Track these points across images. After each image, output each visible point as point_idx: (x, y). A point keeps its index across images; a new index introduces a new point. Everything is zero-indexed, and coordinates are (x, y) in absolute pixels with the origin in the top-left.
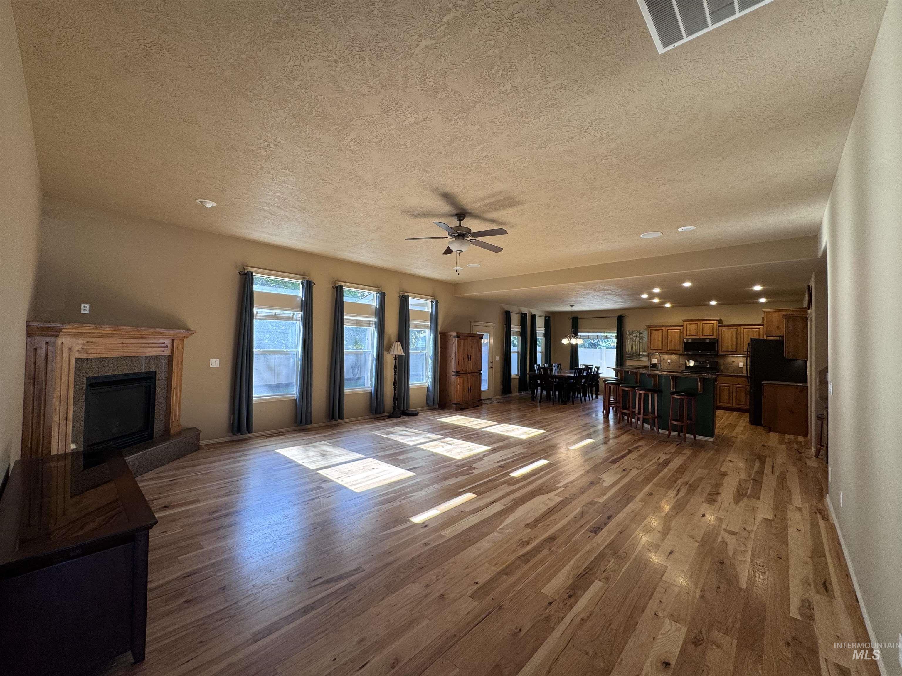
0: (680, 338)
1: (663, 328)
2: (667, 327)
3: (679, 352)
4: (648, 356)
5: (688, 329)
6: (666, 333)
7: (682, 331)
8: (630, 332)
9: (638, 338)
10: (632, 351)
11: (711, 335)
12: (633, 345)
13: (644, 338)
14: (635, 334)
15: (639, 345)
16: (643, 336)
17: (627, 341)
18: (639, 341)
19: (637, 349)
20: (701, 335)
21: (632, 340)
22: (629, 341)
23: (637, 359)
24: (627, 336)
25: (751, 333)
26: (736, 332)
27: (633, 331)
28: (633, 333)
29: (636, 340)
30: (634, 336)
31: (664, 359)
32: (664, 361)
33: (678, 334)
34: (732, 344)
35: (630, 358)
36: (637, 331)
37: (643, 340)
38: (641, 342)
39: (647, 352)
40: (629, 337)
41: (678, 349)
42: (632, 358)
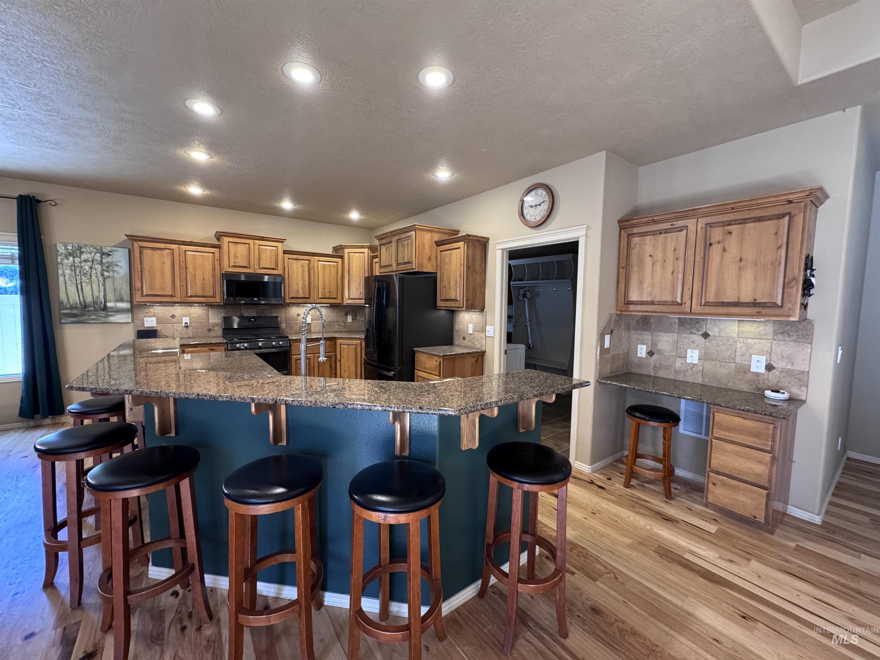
0: (214, 270)
1: (174, 246)
2: (184, 243)
3: (211, 300)
4: (131, 310)
5: (232, 252)
6: (182, 259)
7: (217, 255)
8: (70, 248)
9: (98, 267)
10: (82, 300)
11: (273, 269)
12: (83, 284)
13: (117, 265)
14: (89, 255)
15: (104, 285)
16: (115, 260)
17: (60, 272)
18: (102, 275)
19: (96, 293)
20: (257, 267)
21: (78, 272)
22: (68, 272)
23: (99, 320)
24: (59, 260)
25: (327, 269)
26: (309, 265)
27: (81, 247)
28: (81, 253)
29: (94, 271)
30: (86, 261)
31: (173, 316)
32: (174, 320)
33: (211, 261)
34: (304, 285)
35: (74, 319)
36: (95, 248)
37: (114, 271)
38: (108, 277)
39: (127, 301)
40: (66, 261)
41: (211, 294)
42: (82, 319)
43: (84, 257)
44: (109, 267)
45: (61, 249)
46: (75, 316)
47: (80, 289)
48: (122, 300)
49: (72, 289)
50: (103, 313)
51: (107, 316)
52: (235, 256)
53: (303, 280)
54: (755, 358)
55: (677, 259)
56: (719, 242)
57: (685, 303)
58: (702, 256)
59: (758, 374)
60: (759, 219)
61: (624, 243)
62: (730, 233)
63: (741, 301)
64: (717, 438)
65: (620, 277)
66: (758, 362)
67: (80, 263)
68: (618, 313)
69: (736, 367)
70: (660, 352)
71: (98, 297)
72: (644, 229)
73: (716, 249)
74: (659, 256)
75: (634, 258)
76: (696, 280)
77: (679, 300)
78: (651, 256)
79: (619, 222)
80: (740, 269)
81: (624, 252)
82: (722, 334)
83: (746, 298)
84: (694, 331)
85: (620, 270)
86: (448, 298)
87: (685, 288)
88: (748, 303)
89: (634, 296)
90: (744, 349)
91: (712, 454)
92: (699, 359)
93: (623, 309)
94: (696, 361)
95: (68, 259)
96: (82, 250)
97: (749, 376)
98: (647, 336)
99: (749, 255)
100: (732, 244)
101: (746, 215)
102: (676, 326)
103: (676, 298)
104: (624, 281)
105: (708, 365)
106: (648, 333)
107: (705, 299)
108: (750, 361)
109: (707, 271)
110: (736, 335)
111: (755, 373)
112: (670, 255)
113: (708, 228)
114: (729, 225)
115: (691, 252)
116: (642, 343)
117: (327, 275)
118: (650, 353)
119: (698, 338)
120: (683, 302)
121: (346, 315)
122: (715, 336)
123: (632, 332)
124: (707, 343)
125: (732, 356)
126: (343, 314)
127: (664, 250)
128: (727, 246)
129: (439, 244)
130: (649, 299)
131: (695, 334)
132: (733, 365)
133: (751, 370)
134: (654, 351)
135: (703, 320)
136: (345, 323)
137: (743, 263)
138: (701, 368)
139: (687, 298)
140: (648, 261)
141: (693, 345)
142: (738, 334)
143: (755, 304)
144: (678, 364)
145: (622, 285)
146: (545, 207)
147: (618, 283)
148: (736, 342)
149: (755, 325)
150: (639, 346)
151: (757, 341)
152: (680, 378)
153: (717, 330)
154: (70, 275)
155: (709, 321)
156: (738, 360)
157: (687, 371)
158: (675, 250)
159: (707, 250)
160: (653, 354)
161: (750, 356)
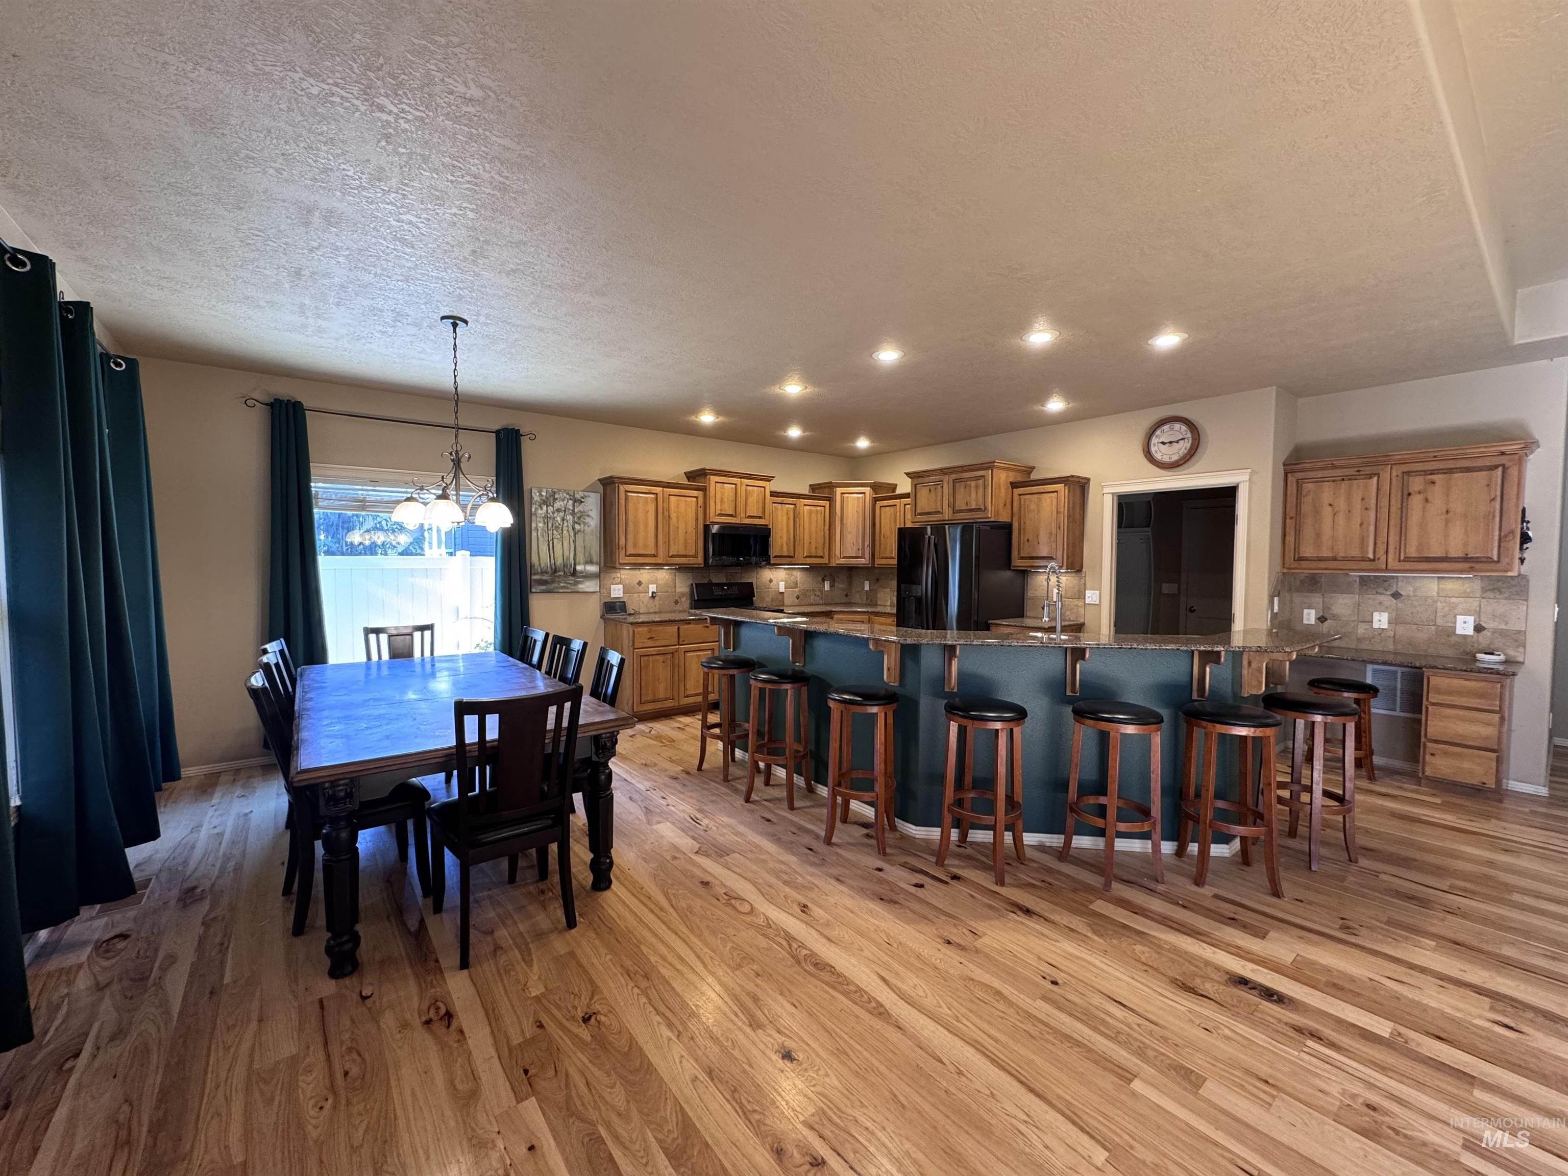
0: (697, 519)
1: (658, 490)
2: (668, 485)
3: (683, 561)
4: (599, 575)
5: (719, 496)
6: (666, 506)
7: (701, 500)
8: (544, 494)
9: (570, 517)
10: (553, 561)
11: (760, 518)
12: (555, 541)
13: (588, 516)
14: (562, 503)
15: (574, 542)
16: (586, 509)
17: (534, 525)
18: (574, 529)
19: (567, 553)
20: (743, 515)
21: (550, 525)
22: (541, 525)
23: (568, 588)
24: (533, 510)
25: (813, 515)
26: (795, 510)
27: (554, 493)
28: (555, 500)
29: (566, 524)
30: (558, 510)
31: (640, 583)
32: (641, 588)
33: (694, 508)
34: (789, 538)
35: (544, 587)
36: (568, 494)
37: (585, 524)
38: (579, 531)
39: (597, 564)
40: (540, 511)
41: (692, 553)
42: (551, 587)
43: (558, 505)
44: (579, 518)
45: (536, 497)
46: (544, 583)
47: (551, 549)
48: (590, 562)
49: (544, 548)
50: (571, 579)
51: (576, 583)
52: (722, 501)
53: (788, 531)
54: (1460, 619)
55: (1366, 509)
56: (1419, 492)
57: (1379, 559)
58: (1400, 506)
59: (1465, 636)
60: (1468, 470)
61: (1292, 489)
62: (1433, 483)
63: (1450, 556)
64: (1433, 704)
65: (1287, 529)
66: (1465, 622)
67: (553, 513)
68: (1285, 571)
69: (1436, 630)
70: (1335, 617)
71: (568, 558)
72: (1320, 474)
73: (1416, 502)
74: (1341, 504)
75: (1306, 507)
76: (1392, 533)
77: (1371, 556)
78: (1330, 505)
79: (1284, 465)
80: (1447, 521)
81: (1292, 500)
82: (1418, 593)
83: (1455, 551)
84: (1380, 590)
85: (1288, 521)
86: (1034, 555)
87: (1379, 542)
88: (1459, 558)
89: (1308, 551)
90: (1447, 609)
91: (1429, 722)
92: (1389, 623)
93: (1292, 566)
94: (1385, 625)
95: (542, 509)
96: (556, 496)
97: (1453, 639)
98: (1317, 599)
99: (1457, 507)
100: (1437, 495)
101: (1451, 464)
102: (1357, 585)
103: (1367, 553)
104: (1293, 533)
105: (1401, 630)
106: (1318, 595)
107: (1405, 553)
108: (1455, 623)
109: (1406, 523)
110: (1435, 594)
111: (1461, 635)
112: (1358, 506)
113: (1405, 477)
114: (1431, 474)
115: (1384, 502)
116: (1309, 608)
117: (814, 524)
118: (1322, 619)
119: (1386, 599)
120: (1377, 557)
121: (823, 580)
122: (1408, 596)
123: (1294, 594)
124: (1400, 605)
125: (1432, 617)
126: (820, 579)
127: (1349, 499)
128: (1429, 497)
129: (1014, 485)
130: (1330, 555)
131: (1382, 594)
132: (1433, 628)
133: (1458, 632)
134: (1326, 616)
135: (1393, 577)
136: (821, 592)
137: (1450, 514)
138: (1392, 634)
139: (1381, 553)
140: (1327, 512)
141: (1381, 608)
142: (1438, 593)
143: (1466, 559)
144: (1361, 630)
145: (1290, 539)
146: (1187, 444)
147: (1284, 535)
148: (1435, 602)
149: (1460, 582)
150: (1306, 611)
151: (1462, 600)
152: (1364, 646)
153: (1411, 589)
154: (543, 529)
155: (1400, 579)
156: (1440, 622)
157: (1373, 637)
158: (1363, 499)
159: (1405, 500)
160: (1326, 619)
161: (1455, 617)
